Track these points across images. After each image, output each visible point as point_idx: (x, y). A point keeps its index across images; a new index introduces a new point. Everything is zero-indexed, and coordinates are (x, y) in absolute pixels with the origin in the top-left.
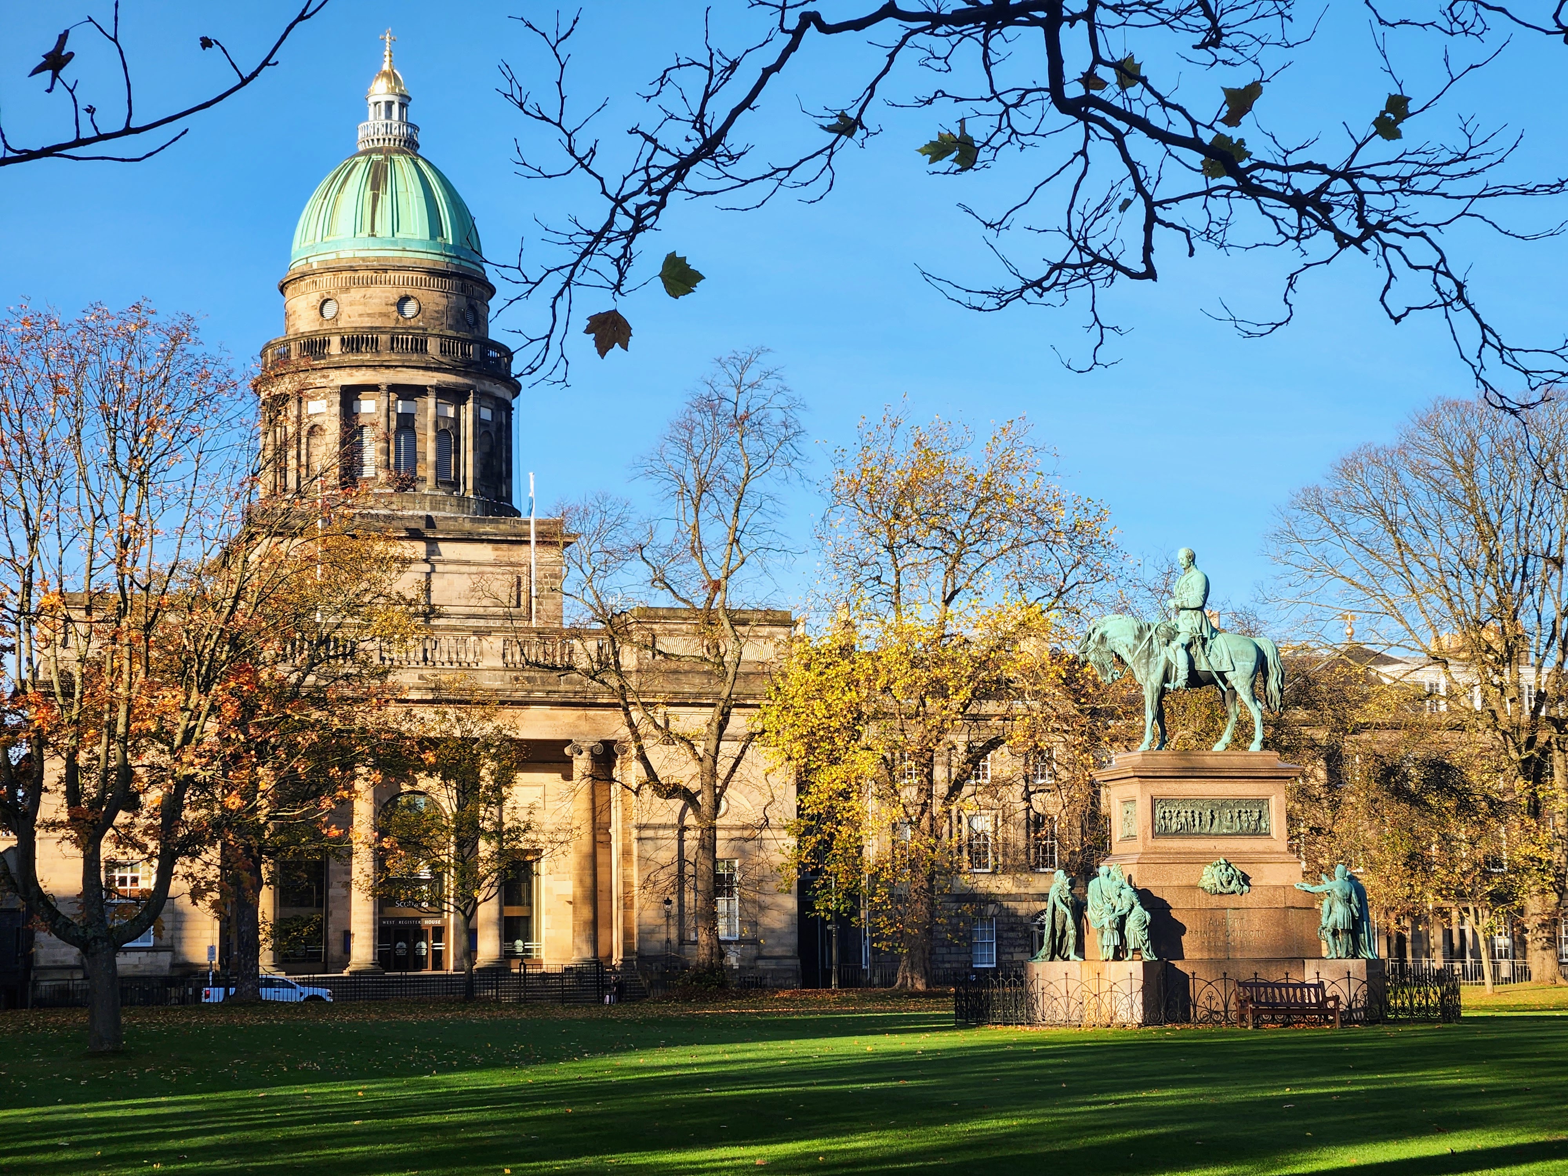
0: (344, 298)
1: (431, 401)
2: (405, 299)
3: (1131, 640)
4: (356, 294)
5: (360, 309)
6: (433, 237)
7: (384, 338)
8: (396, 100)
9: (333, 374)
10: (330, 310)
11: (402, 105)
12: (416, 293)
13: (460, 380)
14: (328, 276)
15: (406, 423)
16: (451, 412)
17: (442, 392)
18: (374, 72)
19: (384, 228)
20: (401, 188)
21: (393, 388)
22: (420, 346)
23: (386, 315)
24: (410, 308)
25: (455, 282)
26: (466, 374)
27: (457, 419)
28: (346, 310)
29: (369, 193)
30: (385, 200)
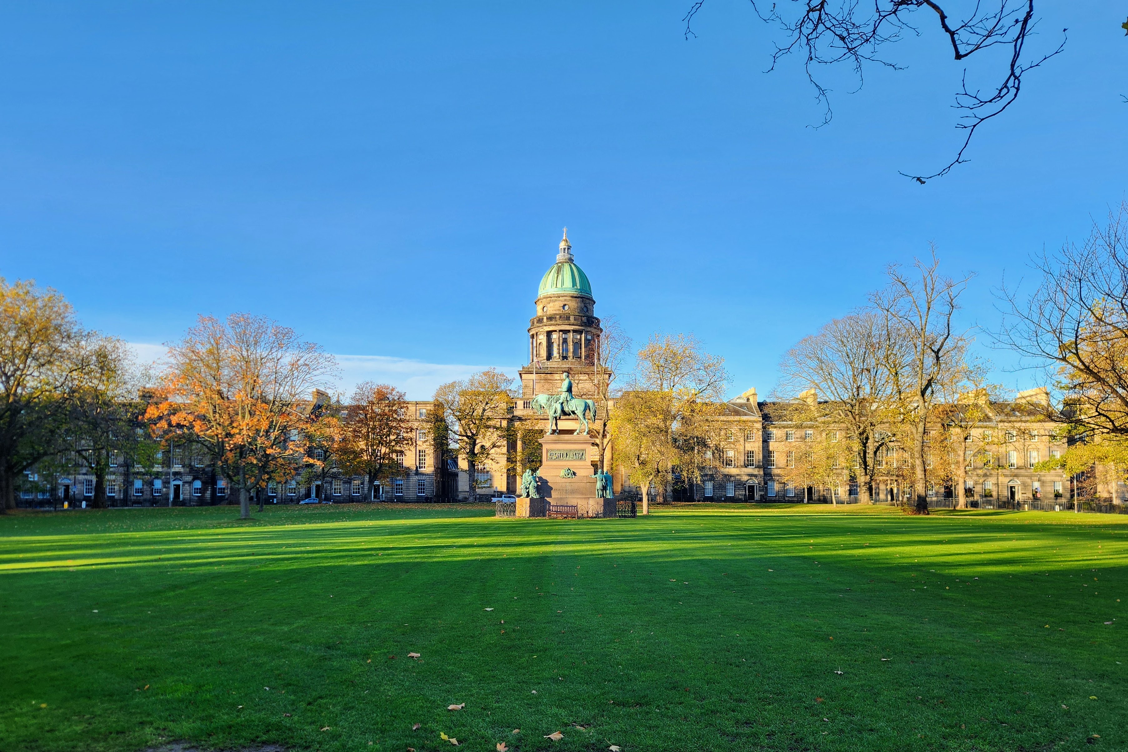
0: (549, 306)
1: (571, 334)
2: (565, 305)
3: (545, 401)
4: (551, 304)
5: (552, 309)
6: (573, 286)
7: (558, 317)
8: (566, 247)
9: (545, 327)
10: (545, 309)
11: (568, 249)
12: (568, 303)
13: (580, 328)
14: (544, 300)
15: (565, 341)
16: (579, 337)
17: (574, 331)
18: (560, 239)
19: (559, 285)
20: (565, 272)
21: (560, 331)
22: (568, 318)
23: (560, 310)
24: (566, 308)
25: (579, 299)
26: (582, 326)
27: (580, 339)
28: (549, 309)
29: (556, 275)
30: (560, 277)
